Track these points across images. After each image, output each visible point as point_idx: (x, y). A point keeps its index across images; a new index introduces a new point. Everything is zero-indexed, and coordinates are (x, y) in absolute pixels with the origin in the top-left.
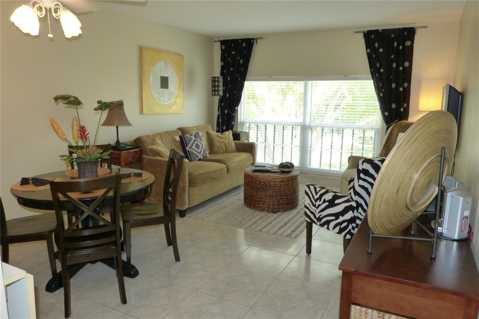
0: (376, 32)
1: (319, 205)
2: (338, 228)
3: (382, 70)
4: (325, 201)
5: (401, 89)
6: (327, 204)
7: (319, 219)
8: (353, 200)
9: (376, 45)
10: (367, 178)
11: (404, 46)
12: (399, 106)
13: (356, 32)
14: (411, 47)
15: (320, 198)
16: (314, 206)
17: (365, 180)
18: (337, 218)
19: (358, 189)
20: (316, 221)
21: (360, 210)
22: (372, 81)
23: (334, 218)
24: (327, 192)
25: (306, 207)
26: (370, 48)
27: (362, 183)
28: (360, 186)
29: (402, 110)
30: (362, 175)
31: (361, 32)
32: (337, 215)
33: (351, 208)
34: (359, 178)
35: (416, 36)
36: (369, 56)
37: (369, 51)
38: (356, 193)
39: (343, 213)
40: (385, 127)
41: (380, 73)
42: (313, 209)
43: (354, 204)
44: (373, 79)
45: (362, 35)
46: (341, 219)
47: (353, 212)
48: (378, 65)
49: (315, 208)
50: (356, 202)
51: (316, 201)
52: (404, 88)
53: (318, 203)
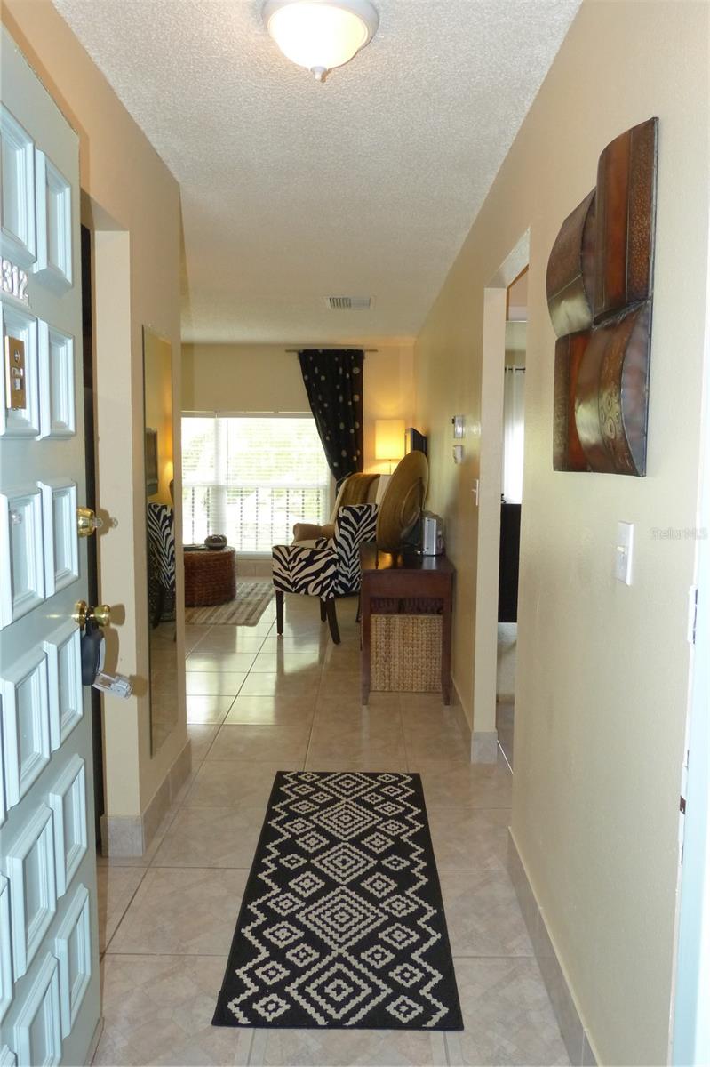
0: (314, 353)
1: (293, 567)
2: (319, 587)
3: (326, 405)
4: (300, 561)
5: (352, 431)
6: (304, 563)
7: (294, 584)
8: (335, 553)
9: (316, 370)
10: (347, 526)
11: (351, 373)
12: (351, 454)
13: (287, 351)
14: (360, 375)
15: (294, 559)
16: (287, 569)
17: (346, 529)
18: (317, 576)
19: (339, 539)
20: (290, 587)
21: (342, 564)
22: (314, 420)
23: (314, 577)
24: (303, 549)
25: (275, 573)
26: (308, 374)
27: (343, 532)
28: (341, 535)
29: (355, 458)
30: (343, 524)
31: (294, 351)
32: (317, 574)
33: (333, 562)
34: (340, 527)
35: (365, 361)
36: (308, 384)
37: (306, 377)
38: (338, 544)
39: (324, 569)
40: (335, 482)
41: (323, 408)
42: (285, 573)
43: (336, 556)
44: (315, 417)
45: (295, 356)
46: (322, 576)
47: (336, 565)
48: (320, 398)
49: (289, 572)
50: (338, 553)
51: (289, 563)
52: (355, 430)
53: (292, 565)
